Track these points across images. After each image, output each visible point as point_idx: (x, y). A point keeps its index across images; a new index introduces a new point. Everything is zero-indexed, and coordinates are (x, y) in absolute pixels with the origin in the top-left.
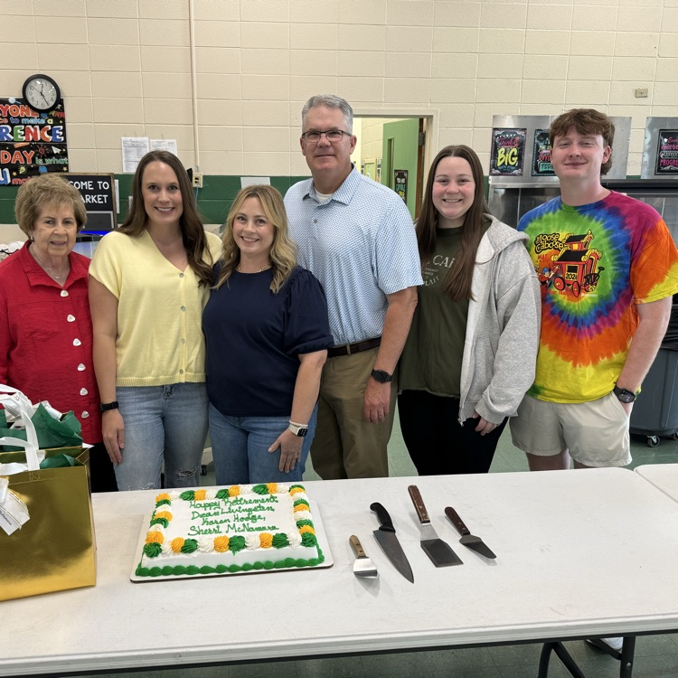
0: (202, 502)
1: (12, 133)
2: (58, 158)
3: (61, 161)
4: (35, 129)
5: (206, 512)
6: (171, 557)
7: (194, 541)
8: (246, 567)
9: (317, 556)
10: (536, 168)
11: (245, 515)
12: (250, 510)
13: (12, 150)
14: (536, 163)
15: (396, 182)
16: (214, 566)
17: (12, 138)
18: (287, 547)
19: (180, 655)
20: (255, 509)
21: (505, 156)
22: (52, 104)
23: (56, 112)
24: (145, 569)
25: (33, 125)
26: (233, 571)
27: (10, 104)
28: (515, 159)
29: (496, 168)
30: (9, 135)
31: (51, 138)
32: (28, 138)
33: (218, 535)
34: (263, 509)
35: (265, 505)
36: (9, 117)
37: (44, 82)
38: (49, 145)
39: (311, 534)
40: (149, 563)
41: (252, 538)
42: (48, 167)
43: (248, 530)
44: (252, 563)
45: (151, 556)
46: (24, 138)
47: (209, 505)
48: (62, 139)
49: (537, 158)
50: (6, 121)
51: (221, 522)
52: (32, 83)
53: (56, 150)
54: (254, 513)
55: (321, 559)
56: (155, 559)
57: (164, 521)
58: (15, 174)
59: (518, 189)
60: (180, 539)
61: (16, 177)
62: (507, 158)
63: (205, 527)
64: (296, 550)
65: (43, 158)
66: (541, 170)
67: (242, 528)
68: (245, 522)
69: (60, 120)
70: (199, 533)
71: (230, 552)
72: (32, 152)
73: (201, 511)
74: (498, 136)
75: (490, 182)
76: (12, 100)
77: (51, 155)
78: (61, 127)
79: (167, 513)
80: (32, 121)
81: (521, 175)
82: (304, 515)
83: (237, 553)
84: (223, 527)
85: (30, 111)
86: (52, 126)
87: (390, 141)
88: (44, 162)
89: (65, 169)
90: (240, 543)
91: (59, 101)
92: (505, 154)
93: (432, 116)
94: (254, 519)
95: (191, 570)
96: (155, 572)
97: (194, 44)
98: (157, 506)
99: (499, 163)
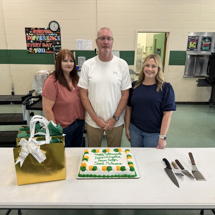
0: (98, 153)
1: (46, 38)
2: (58, 45)
3: (59, 46)
4: (52, 37)
5: (99, 157)
6: (89, 172)
7: (96, 167)
8: (112, 176)
9: (134, 174)
10: (202, 49)
11: (111, 159)
12: (113, 157)
13: (46, 43)
14: (202, 47)
15: (157, 53)
16: (102, 175)
17: (46, 39)
18: (125, 171)
19: (92, 206)
20: (115, 157)
21: (192, 45)
22: (57, 29)
23: (58, 32)
24: (81, 175)
25: (52, 36)
26: (108, 177)
27: (45, 30)
28: (195, 46)
29: (189, 49)
30: (45, 39)
31: (56, 40)
32: (50, 39)
33: (103, 165)
34: (117, 157)
35: (118, 156)
36: (45, 33)
37: (55, 23)
38: (56, 42)
39: (133, 167)
40: (82, 173)
41: (114, 167)
42: (56, 48)
43: (113, 164)
44: (114, 175)
45: (83, 171)
46: (49, 40)
47: (100, 154)
48: (60, 40)
49: (202, 45)
50: (44, 34)
51: (104, 161)
52: (51, 23)
53: (58, 43)
54: (114, 158)
55: (136, 175)
56: (84, 172)
57: (86, 159)
58: (46, 50)
59: (195, 55)
60: (92, 166)
61: (47, 51)
62: (192, 46)
63: (99, 162)
64: (128, 172)
65: (54, 45)
66: (203, 49)
67: (111, 163)
68: (111, 161)
69: (59, 34)
70: (97, 164)
71: (107, 171)
72: (51, 44)
73: (98, 156)
74: (190, 38)
75: (187, 53)
76: (46, 28)
77: (56, 44)
78: (59, 36)
79: (88, 157)
80: (51, 35)
81: (197, 51)
82: (130, 160)
83: (109, 172)
84: (105, 162)
85: (51, 32)
86: (57, 36)
87: (156, 40)
88: (55, 46)
89: (60, 49)
90: (110, 169)
91: (59, 29)
92: (192, 44)
93: (169, 32)
94: (114, 160)
95: (95, 176)
96: (84, 176)
97: (98, 11)
98: (85, 154)
99: (190, 47)
